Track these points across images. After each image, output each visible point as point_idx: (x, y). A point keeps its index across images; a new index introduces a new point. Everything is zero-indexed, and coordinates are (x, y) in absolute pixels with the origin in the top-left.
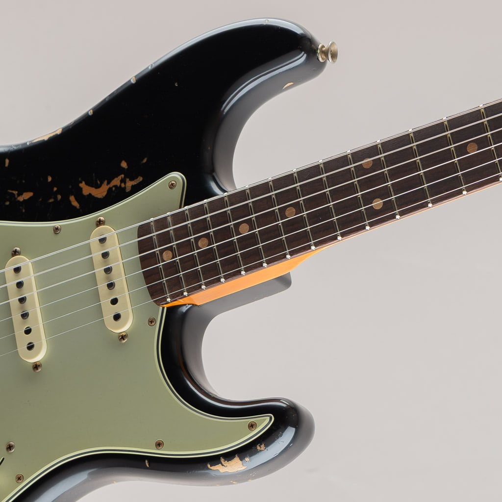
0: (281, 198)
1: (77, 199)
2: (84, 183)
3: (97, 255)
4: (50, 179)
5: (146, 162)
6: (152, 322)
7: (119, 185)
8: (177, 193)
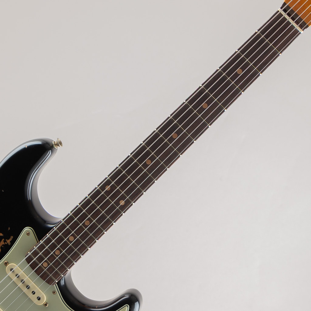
0: (81, 220)
3: (15, 279)
5: (10, 229)
6: (54, 293)
7: (4, 244)
8: (33, 236)
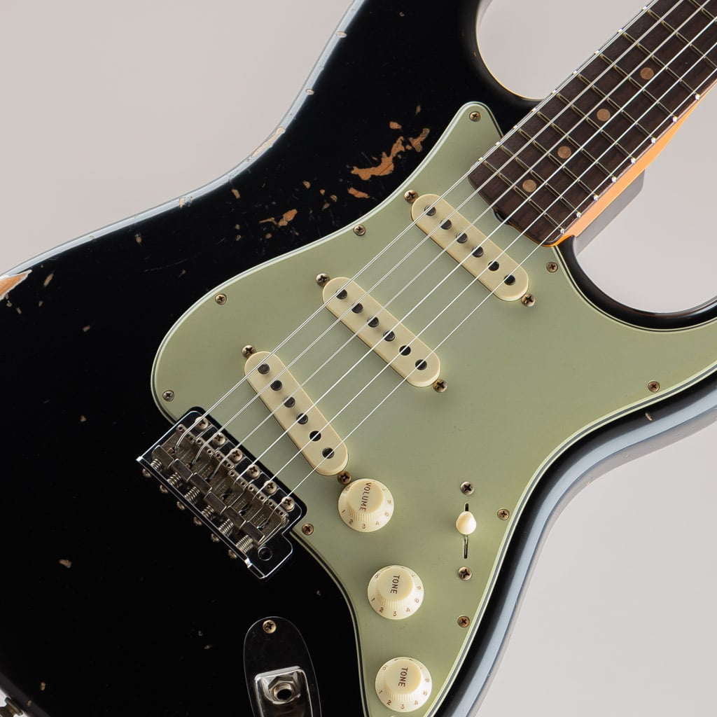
0: (628, 63)
1: (359, 189)
2: (355, 168)
3: (435, 231)
4: (307, 185)
5: (422, 110)
6: (553, 267)
7: (403, 149)
8: (488, 123)
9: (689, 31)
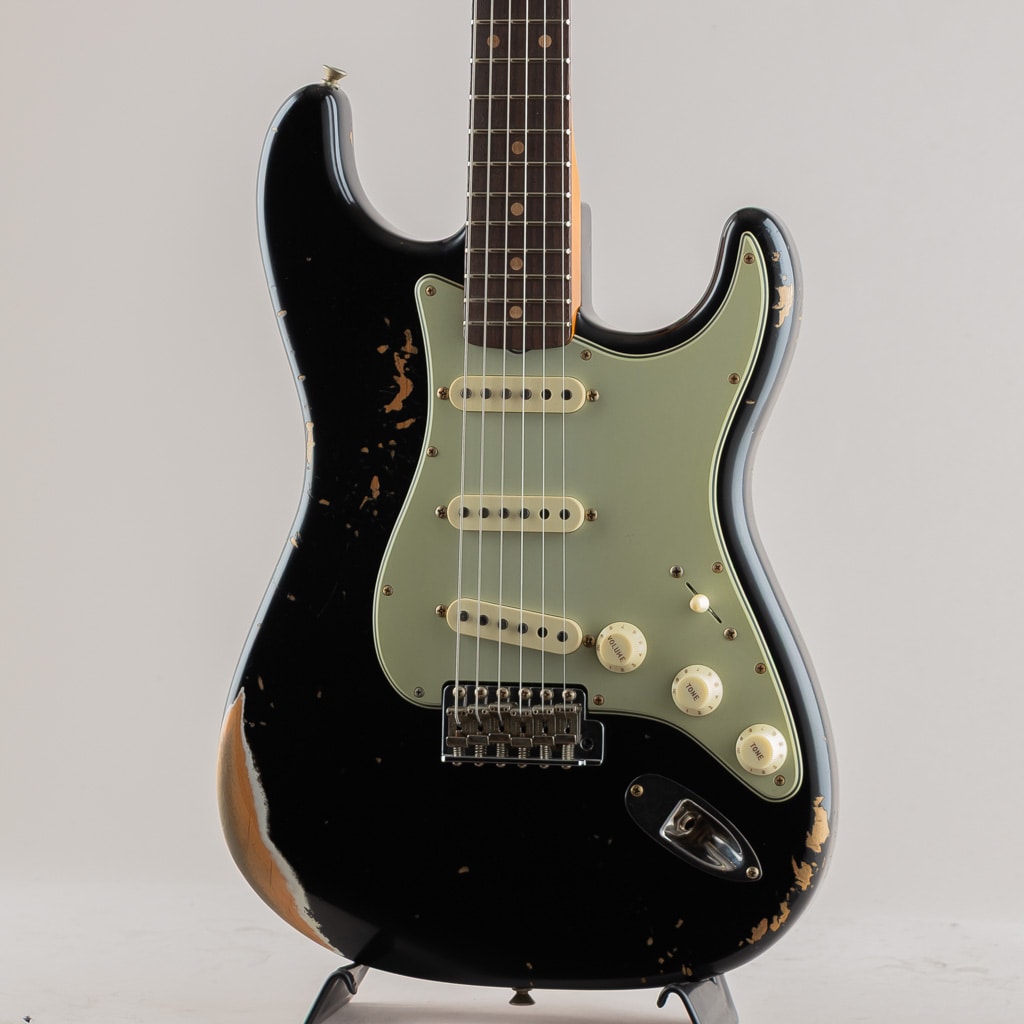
0: (498, 154)
1: (403, 420)
2: (386, 407)
3: (484, 405)
4: (365, 450)
5: (390, 320)
6: (586, 355)
7: (405, 362)
8: (442, 286)
9: (517, 88)
